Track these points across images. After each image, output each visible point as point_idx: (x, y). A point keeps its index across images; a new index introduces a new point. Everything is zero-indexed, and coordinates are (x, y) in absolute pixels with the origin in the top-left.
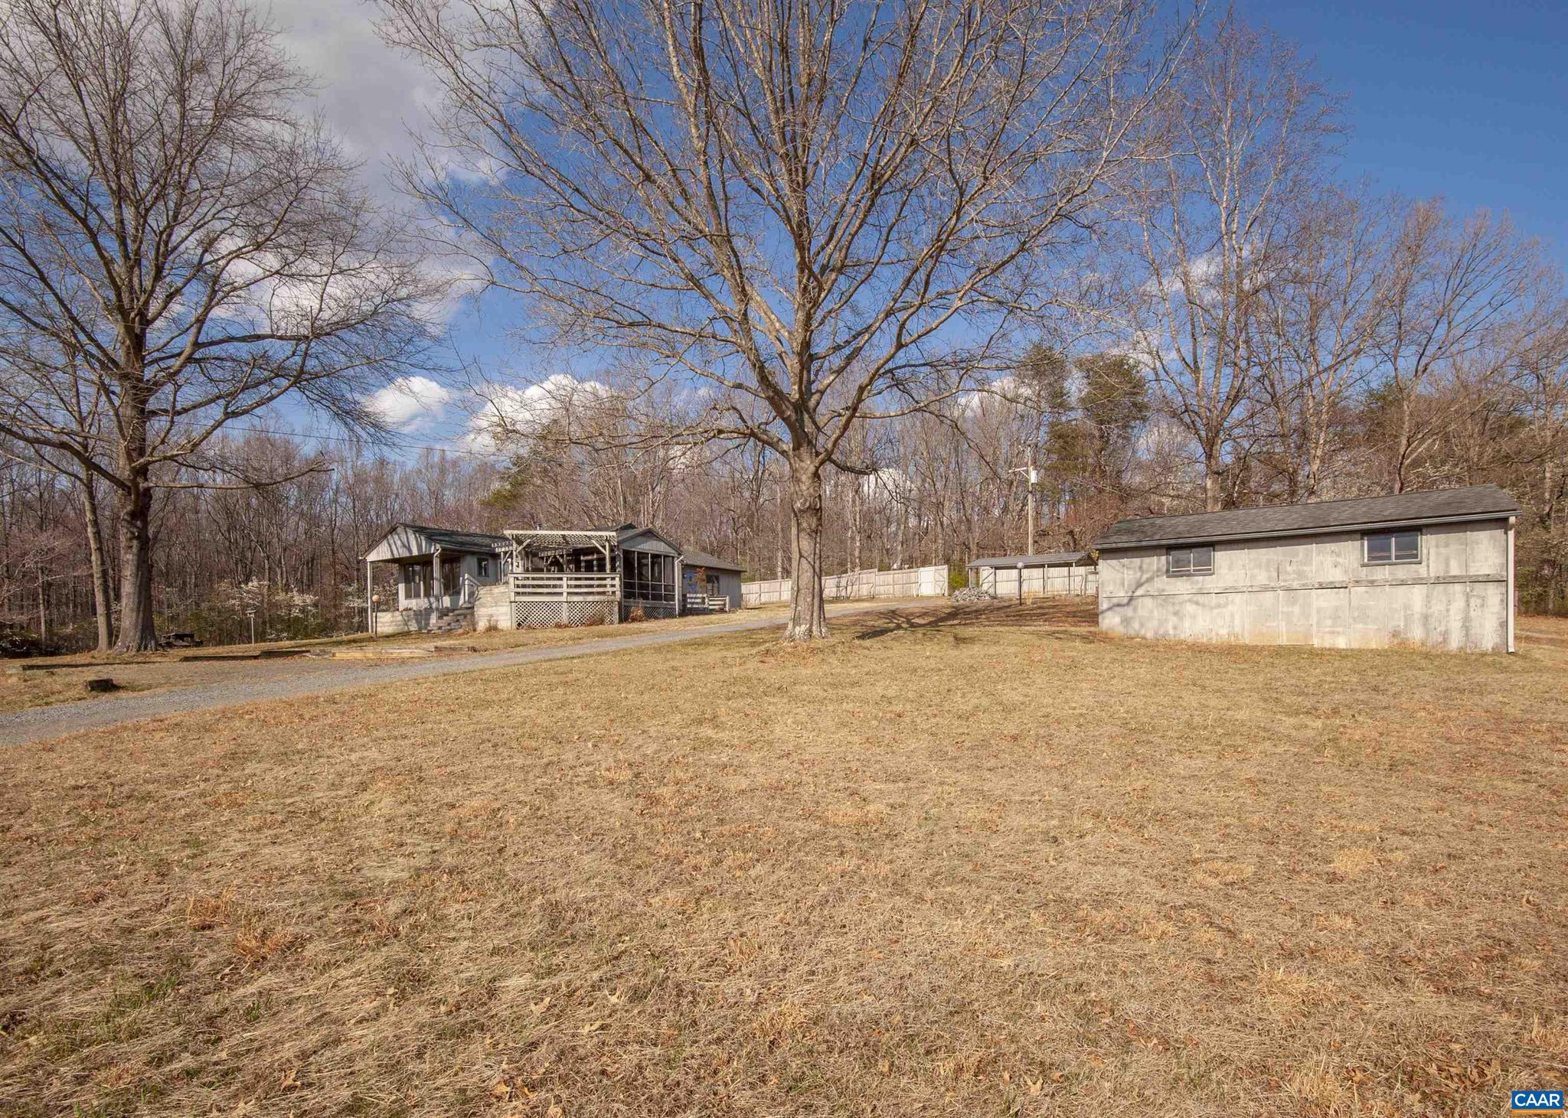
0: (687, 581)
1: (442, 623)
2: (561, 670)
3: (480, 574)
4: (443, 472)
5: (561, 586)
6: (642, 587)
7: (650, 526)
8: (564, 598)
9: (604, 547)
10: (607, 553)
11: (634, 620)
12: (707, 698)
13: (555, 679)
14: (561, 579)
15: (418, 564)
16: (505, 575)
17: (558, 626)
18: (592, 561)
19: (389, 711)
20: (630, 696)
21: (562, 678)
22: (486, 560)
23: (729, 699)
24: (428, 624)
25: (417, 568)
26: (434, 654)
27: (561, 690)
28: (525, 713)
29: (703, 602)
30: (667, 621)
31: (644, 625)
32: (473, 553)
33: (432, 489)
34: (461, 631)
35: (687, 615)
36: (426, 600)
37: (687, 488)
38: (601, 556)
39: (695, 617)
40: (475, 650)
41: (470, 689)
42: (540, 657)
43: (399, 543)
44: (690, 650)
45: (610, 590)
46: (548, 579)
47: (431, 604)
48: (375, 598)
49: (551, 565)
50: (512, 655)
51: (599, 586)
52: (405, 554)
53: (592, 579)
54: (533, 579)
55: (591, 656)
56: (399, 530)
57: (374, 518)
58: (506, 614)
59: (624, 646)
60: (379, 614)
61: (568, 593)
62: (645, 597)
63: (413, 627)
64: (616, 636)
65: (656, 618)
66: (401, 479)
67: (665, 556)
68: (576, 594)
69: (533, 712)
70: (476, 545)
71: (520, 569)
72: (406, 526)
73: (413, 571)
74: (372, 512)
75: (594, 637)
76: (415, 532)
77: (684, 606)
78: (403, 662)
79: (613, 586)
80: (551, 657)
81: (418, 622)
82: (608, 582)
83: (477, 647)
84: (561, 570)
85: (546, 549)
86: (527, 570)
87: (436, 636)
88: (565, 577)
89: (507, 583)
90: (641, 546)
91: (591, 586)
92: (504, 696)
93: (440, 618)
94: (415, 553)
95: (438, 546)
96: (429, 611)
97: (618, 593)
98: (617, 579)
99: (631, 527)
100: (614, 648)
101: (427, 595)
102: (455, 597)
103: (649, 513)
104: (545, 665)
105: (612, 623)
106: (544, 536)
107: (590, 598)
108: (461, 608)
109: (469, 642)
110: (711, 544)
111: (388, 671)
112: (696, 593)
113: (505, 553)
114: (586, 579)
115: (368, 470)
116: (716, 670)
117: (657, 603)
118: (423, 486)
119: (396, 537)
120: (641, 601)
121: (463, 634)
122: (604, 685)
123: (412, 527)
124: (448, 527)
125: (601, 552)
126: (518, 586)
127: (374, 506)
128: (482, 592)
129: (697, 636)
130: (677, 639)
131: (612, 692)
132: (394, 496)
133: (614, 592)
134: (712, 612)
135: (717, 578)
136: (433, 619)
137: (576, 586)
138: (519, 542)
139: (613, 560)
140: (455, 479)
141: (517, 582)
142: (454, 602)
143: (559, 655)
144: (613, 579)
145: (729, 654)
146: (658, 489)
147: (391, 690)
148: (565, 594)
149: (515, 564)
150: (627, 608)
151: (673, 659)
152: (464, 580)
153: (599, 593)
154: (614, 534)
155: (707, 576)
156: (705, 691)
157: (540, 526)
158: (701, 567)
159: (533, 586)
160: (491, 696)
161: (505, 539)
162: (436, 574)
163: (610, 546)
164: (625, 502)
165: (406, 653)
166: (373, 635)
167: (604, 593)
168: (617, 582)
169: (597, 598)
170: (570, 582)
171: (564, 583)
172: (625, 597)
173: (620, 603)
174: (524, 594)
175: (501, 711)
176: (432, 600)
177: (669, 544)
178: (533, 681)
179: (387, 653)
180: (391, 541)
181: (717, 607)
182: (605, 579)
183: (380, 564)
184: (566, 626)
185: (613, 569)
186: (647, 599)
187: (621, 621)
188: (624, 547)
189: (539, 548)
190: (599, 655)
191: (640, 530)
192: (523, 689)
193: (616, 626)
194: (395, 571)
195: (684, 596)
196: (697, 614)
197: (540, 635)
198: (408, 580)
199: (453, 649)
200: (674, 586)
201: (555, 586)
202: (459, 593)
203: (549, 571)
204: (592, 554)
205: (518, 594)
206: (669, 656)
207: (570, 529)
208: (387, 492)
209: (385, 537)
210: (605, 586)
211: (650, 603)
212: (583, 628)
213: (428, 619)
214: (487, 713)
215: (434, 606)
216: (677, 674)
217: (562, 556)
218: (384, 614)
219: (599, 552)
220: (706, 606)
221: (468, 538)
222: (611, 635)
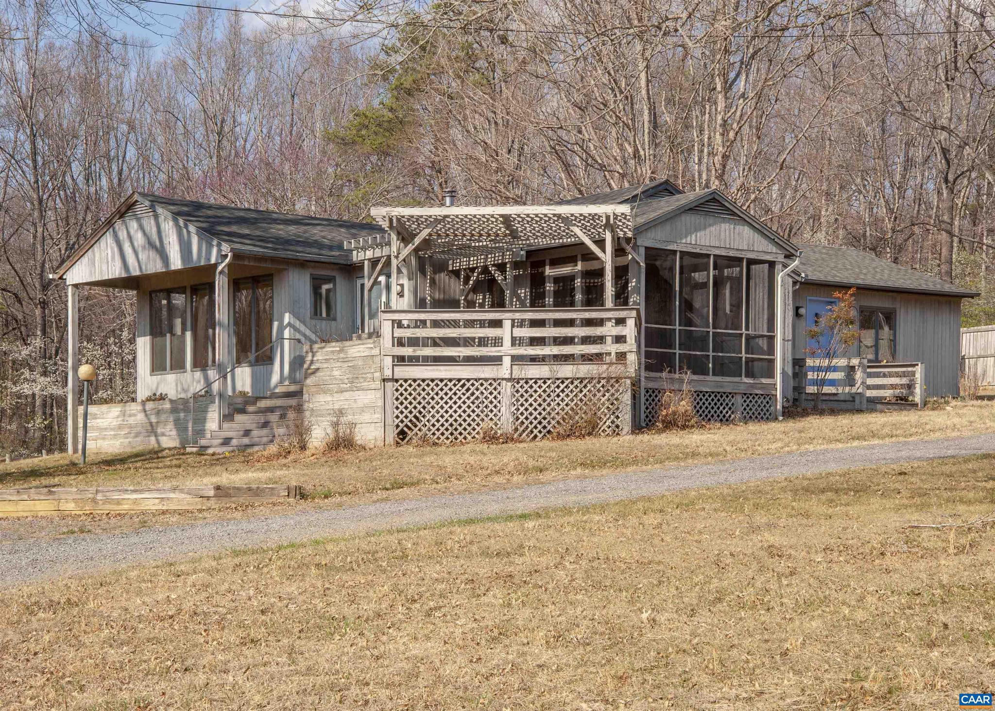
0: (806, 325)
1: (233, 429)
2: (494, 545)
3: (316, 313)
4: (234, 66)
5: (497, 342)
6: (691, 341)
7: (715, 184)
8: (505, 370)
9: (601, 243)
10: (607, 258)
11: (670, 425)
12: (866, 633)
13: (483, 568)
14: (497, 324)
15: (181, 290)
16: (372, 316)
17: (491, 438)
18: (571, 278)
19: (111, 642)
20: (662, 618)
21: (500, 566)
22: (331, 280)
23: (932, 645)
24: (200, 432)
25: (179, 300)
26: (212, 503)
27: (496, 596)
28: (416, 650)
29: (850, 380)
30: (753, 427)
31: (695, 438)
32: (302, 264)
33: (211, 111)
34: (273, 449)
35: (805, 413)
36: (198, 374)
37: (819, 75)
38: (593, 265)
39: (829, 420)
40: (301, 494)
41: (292, 588)
42: (446, 513)
43: (139, 239)
44: (814, 505)
45: (612, 348)
46: (470, 324)
47: (209, 384)
48: (84, 370)
49: (475, 290)
50: (386, 507)
51: (586, 340)
52: (154, 266)
53: (571, 323)
54: (436, 324)
55: (567, 511)
56: (140, 209)
57: (81, 180)
58: (372, 408)
59: (646, 490)
60: (92, 409)
61: (515, 359)
62: (698, 367)
63: (169, 439)
64: (624, 464)
65: (725, 420)
66: (140, 84)
67: (751, 262)
68: (534, 359)
69: (433, 648)
70: (307, 243)
71: (406, 302)
72: (155, 201)
73: (170, 307)
74: (76, 167)
75: (573, 465)
76: (176, 215)
77: (798, 389)
78: (143, 523)
79: (620, 339)
80: (473, 512)
81: (180, 427)
82: (609, 330)
83: (309, 487)
84: (499, 303)
85: (465, 250)
86: (421, 304)
87: (218, 461)
88: (506, 317)
89: (376, 334)
90: (692, 239)
91: (568, 341)
92: (367, 608)
93: (228, 417)
94: (176, 263)
95: (226, 248)
96: (204, 398)
97: (632, 358)
98: (631, 323)
99: (667, 189)
100: (621, 495)
101: (200, 363)
102: (260, 368)
103: (711, 154)
104: (461, 533)
105: (616, 431)
106: (464, 220)
107: (567, 370)
108: (274, 396)
109: (292, 476)
110: (876, 222)
111: (109, 545)
112: (829, 355)
113: (374, 262)
114: (558, 323)
115: (64, 64)
116: (889, 561)
117: (727, 383)
118: (190, 103)
119: (134, 225)
120: (688, 376)
121: (278, 456)
122: (598, 586)
123: (167, 202)
124: (245, 200)
125: (594, 257)
126: (400, 343)
127: (80, 151)
128: (319, 356)
129: (832, 467)
130: (780, 474)
131: (618, 607)
132: (124, 128)
133: (622, 356)
134: (874, 405)
135: (890, 318)
136: (213, 421)
137: (535, 341)
138: (406, 237)
139: (621, 273)
140: (263, 85)
141: (399, 333)
142: (261, 381)
143: (494, 509)
144: (621, 322)
145: (925, 519)
146: (741, 84)
147: (118, 590)
148: (507, 361)
149: (395, 289)
150: (654, 394)
151: (770, 526)
152: (281, 329)
153: (587, 358)
154: (625, 209)
155: (862, 310)
156: (860, 615)
157: (453, 194)
158: (844, 287)
159: (435, 342)
160: (339, 607)
161: (371, 227)
162: (222, 313)
163: (616, 240)
164: (655, 124)
165: (150, 501)
166: (78, 458)
167: (597, 358)
168: (629, 330)
169: (584, 370)
170: (519, 332)
171: (505, 332)
172: (648, 368)
173: (635, 384)
174: (413, 360)
175: (362, 642)
176: (212, 374)
177: (761, 230)
178: (432, 571)
179: (107, 501)
180: (123, 235)
181: (887, 393)
182: (600, 322)
183: (97, 290)
184: (508, 439)
185: (621, 297)
186: (704, 371)
187: (638, 428)
188: (649, 240)
189: (448, 249)
190: (586, 509)
191: (690, 196)
192: (412, 591)
193: (626, 439)
194: (127, 308)
195: (798, 363)
196: (833, 412)
197: (448, 459)
198: (157, 330)
199: (255, 492)
200: (771, 339)
201: (483, 342)
202: (270, 360)
203: (470, 304)
204: (571, 260)
205: (401, 360)
206: (760, 519)
207: (519, 201)
208: (110, 116)
209: (109, 224)
210: (601, 340)
211: (711, 382)
212: (546, 443)
213: (201, 420)
214: (330, 648)
215: (216, 387)
216: (782, 566)
217: (501, 267)
218: (104, 407)
219: (589, 256)
220: (858, 388)
221: (292, 229)
222: (616, 462)
